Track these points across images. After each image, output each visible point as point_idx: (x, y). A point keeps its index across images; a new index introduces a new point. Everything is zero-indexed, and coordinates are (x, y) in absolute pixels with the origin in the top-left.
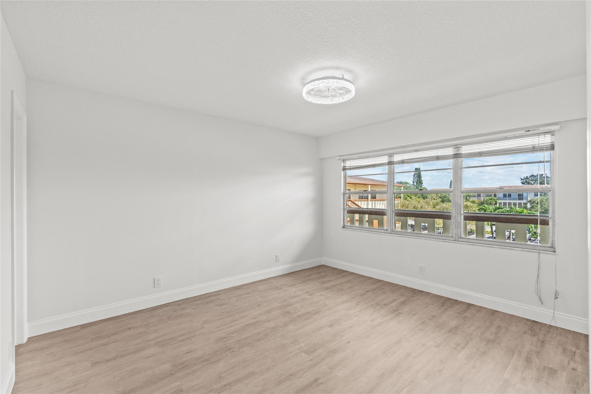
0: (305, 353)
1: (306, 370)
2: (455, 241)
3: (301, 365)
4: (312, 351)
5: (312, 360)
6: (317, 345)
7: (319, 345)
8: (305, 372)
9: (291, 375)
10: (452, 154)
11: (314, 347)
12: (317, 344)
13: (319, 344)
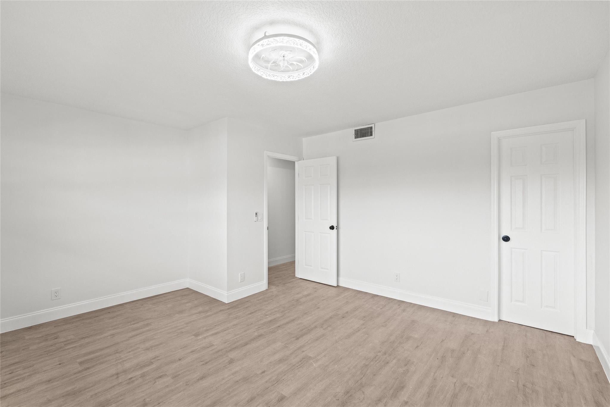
0: (310, 357)
1: (306, 344)
3: (311, 347)
4: (304, 359)
5: (303, 352)
6: (299, 366)
7: (297, 366)
8: (307, 342)
9: (317, 340)
11: (303, 364)
12: (300, 368)
13: (297, 368)
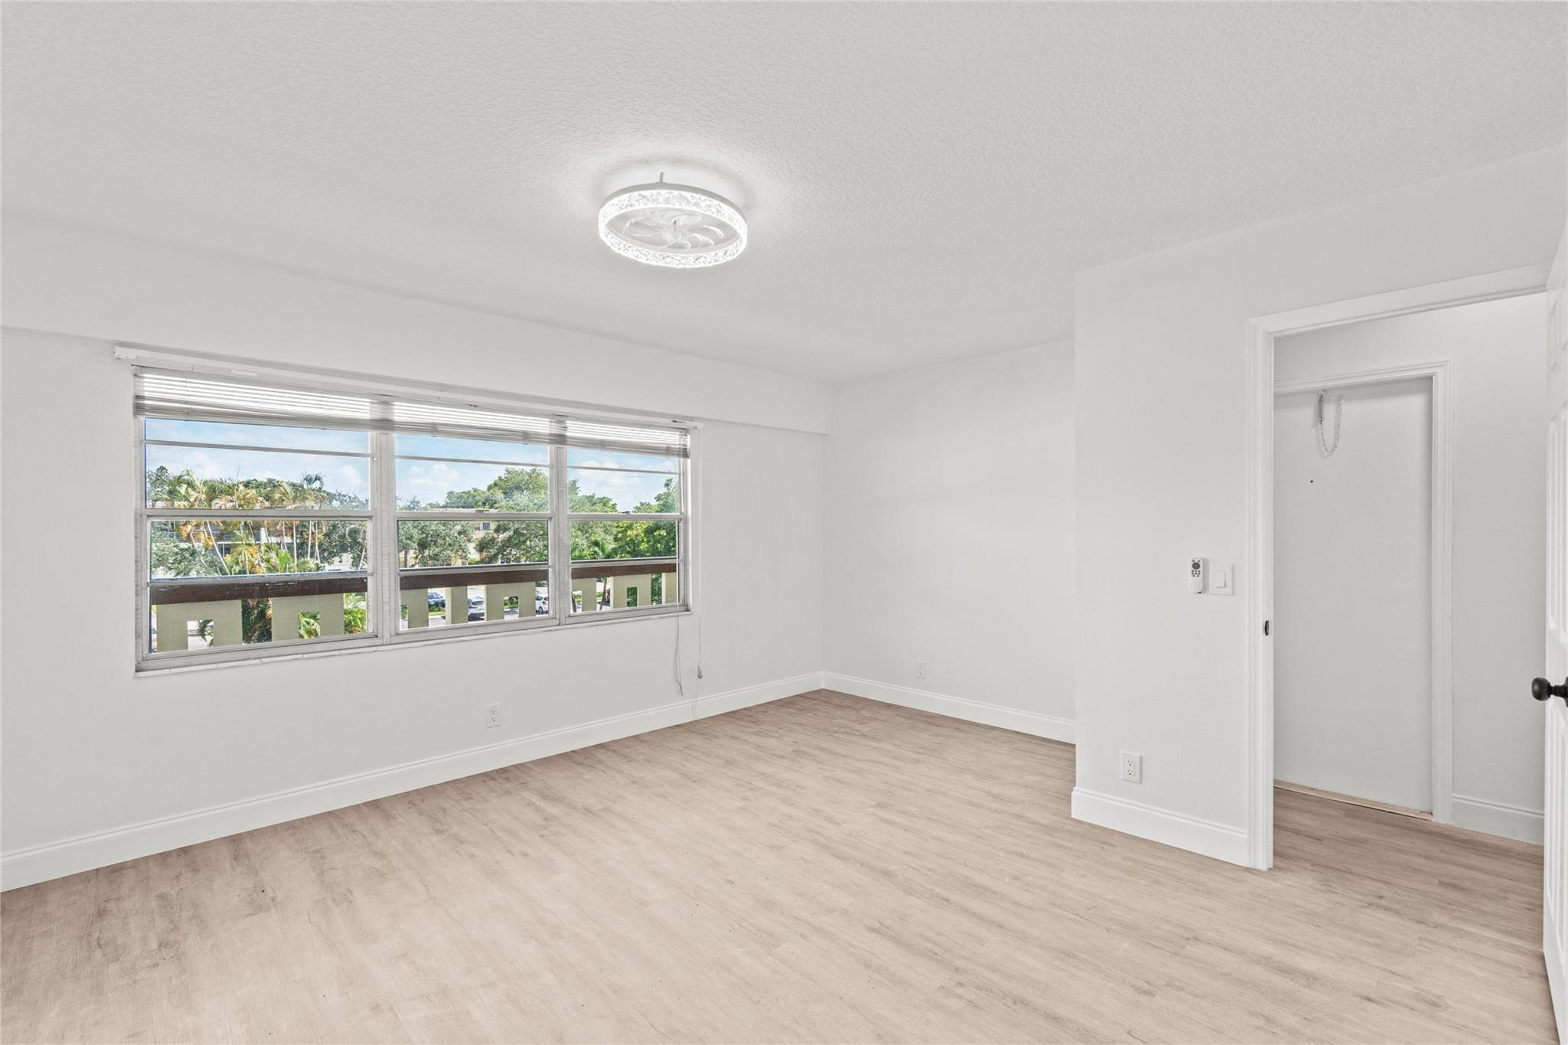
2: (559, 625)
10: (548, 432)
